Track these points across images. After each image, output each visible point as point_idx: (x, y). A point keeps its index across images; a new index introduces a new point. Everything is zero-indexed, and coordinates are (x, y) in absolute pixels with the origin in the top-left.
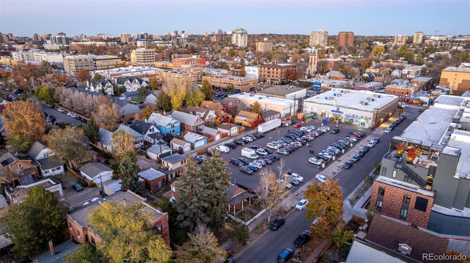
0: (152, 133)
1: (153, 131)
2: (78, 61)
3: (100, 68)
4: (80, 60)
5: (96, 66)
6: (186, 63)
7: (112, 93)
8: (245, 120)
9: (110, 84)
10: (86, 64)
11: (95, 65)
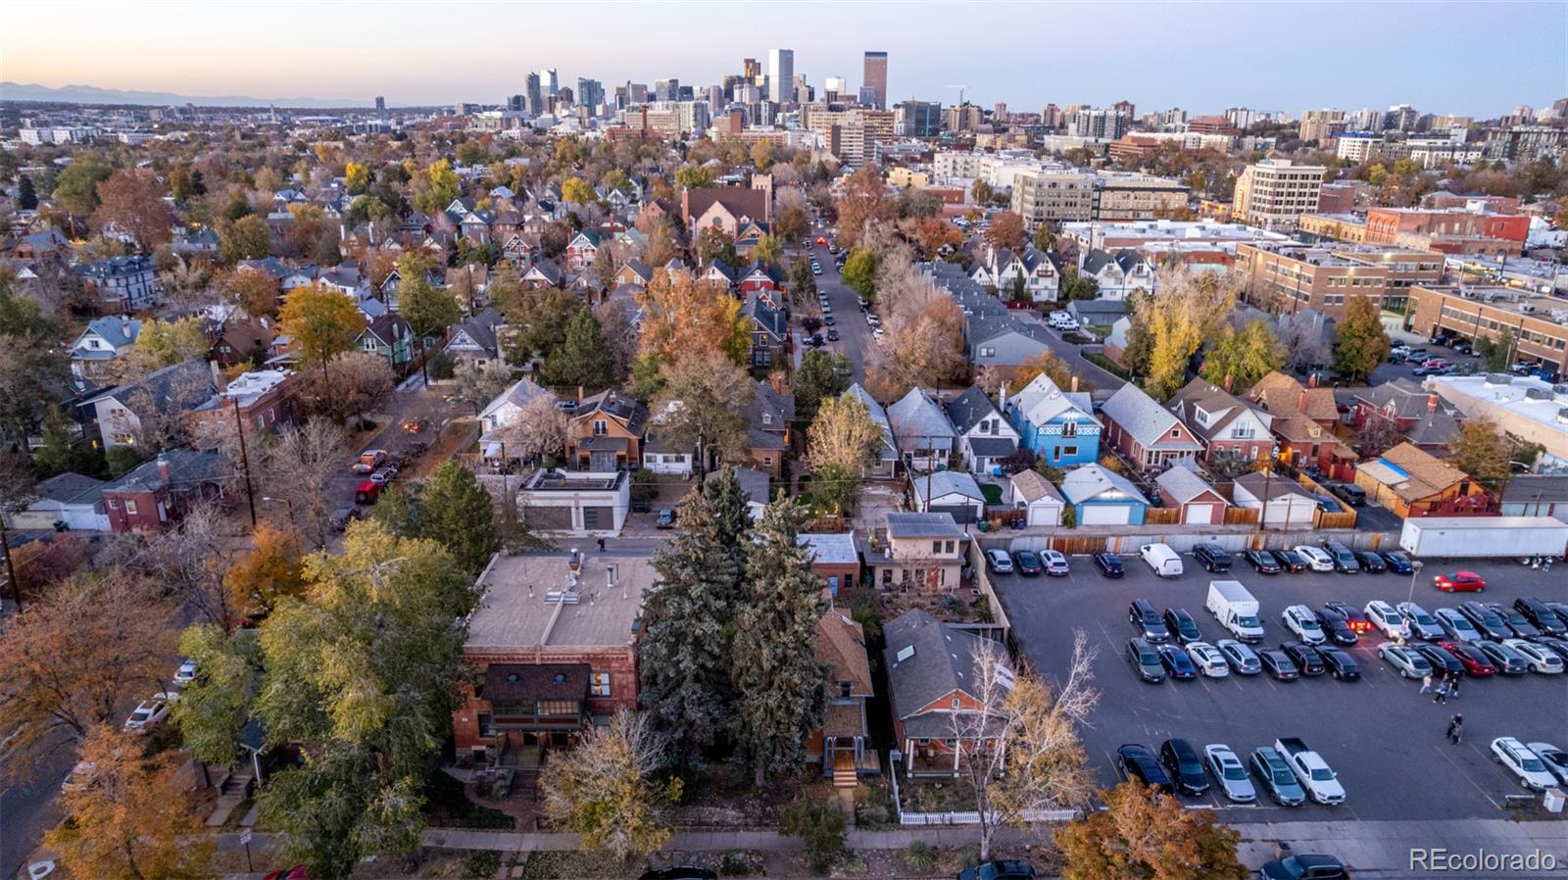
0: (988, 435)
1: (995, 432)
2: (1046, 187)
3: (1109, 214)
4: (1054, 185)
5: (1098, 209)
6: (1418, 229)
7: (1051, 296)
8: (1392, 487)
9: (1051, 267)
10: (1069, 200)
11: (1096, 204)
